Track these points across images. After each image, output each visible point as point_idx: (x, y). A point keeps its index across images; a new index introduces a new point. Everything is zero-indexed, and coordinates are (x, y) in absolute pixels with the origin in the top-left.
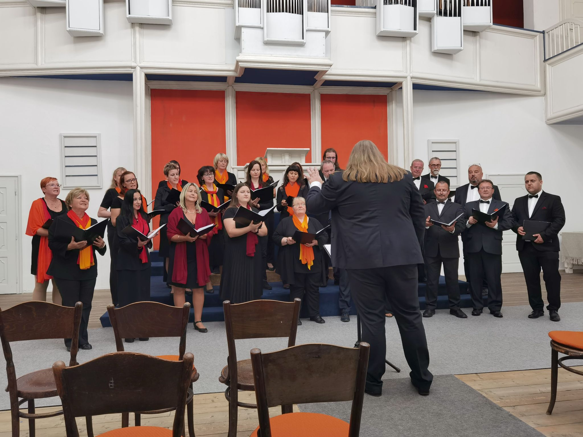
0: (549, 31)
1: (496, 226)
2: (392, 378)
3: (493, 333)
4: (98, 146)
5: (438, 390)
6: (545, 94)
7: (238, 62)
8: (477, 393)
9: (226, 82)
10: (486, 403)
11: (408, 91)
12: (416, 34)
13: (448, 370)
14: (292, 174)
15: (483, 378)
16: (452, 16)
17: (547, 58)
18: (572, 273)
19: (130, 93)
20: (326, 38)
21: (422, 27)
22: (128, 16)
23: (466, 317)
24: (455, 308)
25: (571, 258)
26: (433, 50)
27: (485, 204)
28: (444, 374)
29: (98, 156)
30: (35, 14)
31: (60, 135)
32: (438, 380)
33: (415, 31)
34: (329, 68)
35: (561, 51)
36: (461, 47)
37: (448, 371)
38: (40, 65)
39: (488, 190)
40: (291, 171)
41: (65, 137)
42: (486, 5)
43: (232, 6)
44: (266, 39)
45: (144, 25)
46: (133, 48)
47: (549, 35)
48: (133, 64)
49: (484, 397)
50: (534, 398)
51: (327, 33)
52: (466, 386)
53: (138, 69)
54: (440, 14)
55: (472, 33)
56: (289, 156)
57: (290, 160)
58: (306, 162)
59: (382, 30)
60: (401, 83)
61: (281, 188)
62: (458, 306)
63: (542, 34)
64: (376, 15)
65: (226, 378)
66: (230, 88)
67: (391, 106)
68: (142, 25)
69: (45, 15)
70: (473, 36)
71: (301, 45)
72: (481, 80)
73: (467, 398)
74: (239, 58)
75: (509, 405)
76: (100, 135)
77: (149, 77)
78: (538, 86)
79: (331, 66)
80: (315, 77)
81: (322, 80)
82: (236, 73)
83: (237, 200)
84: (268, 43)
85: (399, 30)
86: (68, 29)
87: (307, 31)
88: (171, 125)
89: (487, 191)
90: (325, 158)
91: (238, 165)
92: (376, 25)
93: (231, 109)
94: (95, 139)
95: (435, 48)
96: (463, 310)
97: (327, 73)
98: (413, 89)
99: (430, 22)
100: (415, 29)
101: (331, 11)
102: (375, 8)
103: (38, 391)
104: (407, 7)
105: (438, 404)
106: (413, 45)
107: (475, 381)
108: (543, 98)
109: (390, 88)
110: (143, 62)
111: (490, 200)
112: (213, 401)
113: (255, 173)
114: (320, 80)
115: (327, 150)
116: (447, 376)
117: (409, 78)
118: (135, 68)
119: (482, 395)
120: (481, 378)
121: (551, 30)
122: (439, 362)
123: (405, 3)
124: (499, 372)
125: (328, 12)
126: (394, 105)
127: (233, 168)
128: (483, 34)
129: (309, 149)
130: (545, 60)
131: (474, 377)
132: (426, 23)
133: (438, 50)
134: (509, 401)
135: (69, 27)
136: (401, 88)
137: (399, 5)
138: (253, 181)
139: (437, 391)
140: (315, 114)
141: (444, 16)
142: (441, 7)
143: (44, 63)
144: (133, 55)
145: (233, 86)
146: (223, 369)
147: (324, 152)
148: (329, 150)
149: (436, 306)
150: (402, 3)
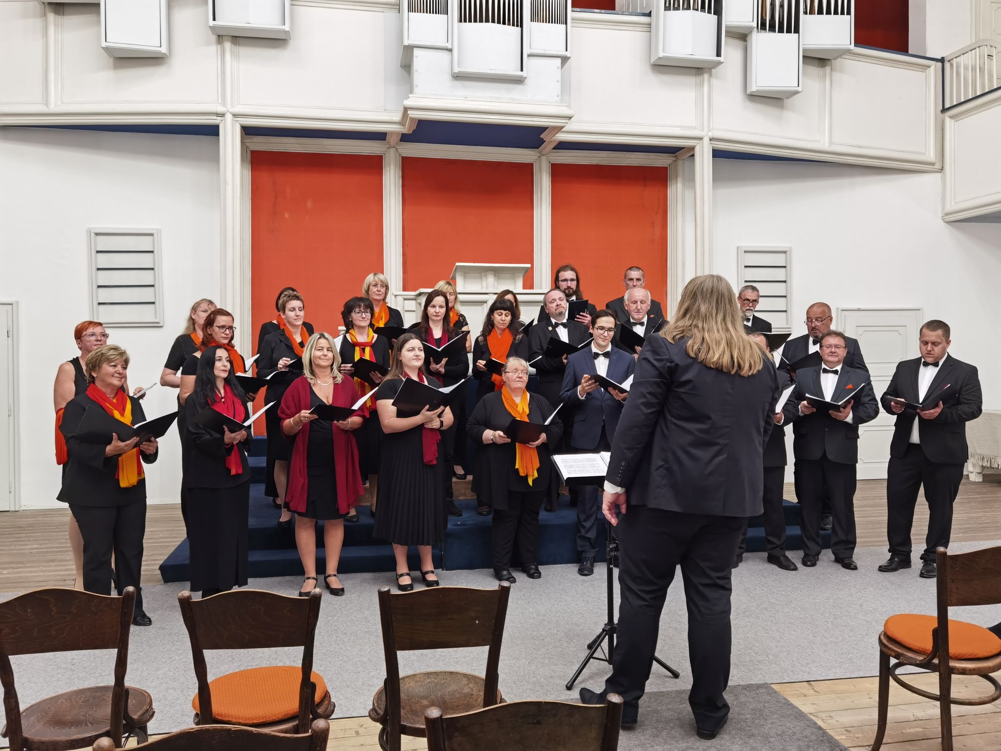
0: (953, 59)
1: (849, 419)
2: (665, 690)
3: (840, 602)
4: (156, 252)
5: (742, 714)
6: (942, 169)
7: (406, 109)
8: (808, 720)
9: (385, 140)
10: (822, 741)
11: (704, 162)
12: (720, 63)
13: (761, 674)
14: (500, 315)
15: (818, 690)
16: (783, 32)
17: (947, 105)
18: (981, 480)
19: (214, 158)
20: (562, 68)
21: (732, 52)
22: (212, 23)
23: (795, 569)
24: (777, 552)
25: (980, 455)
26: (748, 92)
27: (831, 375)
28: (753, 683)
29: (156, 269)
30: (44, 15)
31: (89, 231)
32: (743, 694)
33: (718, 58)
34: (567, 121)
35: (972, 95)
36: (798, 86)
37: (760, 676)
38: (52, 107)
39: (837, 350)
40: (499, 311)
41: (97, 234)
42: (842, 13)
43: (398, 7)
44: (456, 70)
45: (240, 39)
46: (220, 79)
47: (952, 65)
48: (220, 109)
49: (820, 728)
50: (904, 731)
51: (565, 59)
52: (790, 707)
53: (229, 117)
54: (763, 26)
55: (818, 61)
56: (495, 276)
57: (496, 283)
58: (524, 288)
59: (661, 55)
60: (692, 149)
61: (480, 338)
62: (781, 549)
63: (940, 64)
64: (651, 28)
65: (381, 712)
66: (392, 150)
67: (674, 187)
68: (237, 38)
69: (62, 17)
70: (819, 67)
71: (519, 81)
72: (831, 143)
73: (791, 729)
74: (408, 103)
75: (860, 744)
76: (159, 231)
77: (248, 131)
78: (931, 155)
79: (571, 118)
80: (542, 136)
81: (555, 141)
82: (402, 127)
83: (400, 364)
84: (459, 77)
85: (691, 57)
86: (104, 44)
87: (529, 56)
88: (287, 216)
89: (835, 352)
90: (558, 283)
91: (404, 289)
92: (650, 45)
93: (393, 188)
94: (151, 237)
95: (753, 88)
96: (789, 554)
97: (564, 129)
98: (713, 157)
99: (745, 41)
100: (719, 54)
101: (573, 19)
102: (649, 15)
103: (58, 738)
104: (705, 15)
105: (741, 741)
106: (714, 81)
107: (806, 696)
108: (940, 175)
109: (674, 155)
110: (238, 104)
111: (839, 368)
112: (357, 733)
113: (436, 313)
114: (551, 141)
115: (561, 268)
116: (759, 686)
117: (706, 141)
118: (224, 115)
119: (816, 724)
120: (815, 691)
121: (956, 58)
122: (746, 659)
123: (701, 8)
124: (847, 678)
125: (566, 24)
126: (680, 185)
127: (395, 296)
128: (838, 62)
129: (529, 265)
130: (944, 110)
131: (804, 688)
132: (739, 43)
133: (757, 91)
134: (861, 735)
135: (106, 41)
136: (693, 155)
137: (691, 12)
138: (431, 324)
139: (741, 716)
140: (541, 199)
141: (769, 30)
142: (764, 15)
143: (59, 103)
144: (220, 92)
145: (396, 147)
146: (377, 693)
147: (555, 271)
148: (564, 268)
149: (745, 548)
150: (696, 8)
